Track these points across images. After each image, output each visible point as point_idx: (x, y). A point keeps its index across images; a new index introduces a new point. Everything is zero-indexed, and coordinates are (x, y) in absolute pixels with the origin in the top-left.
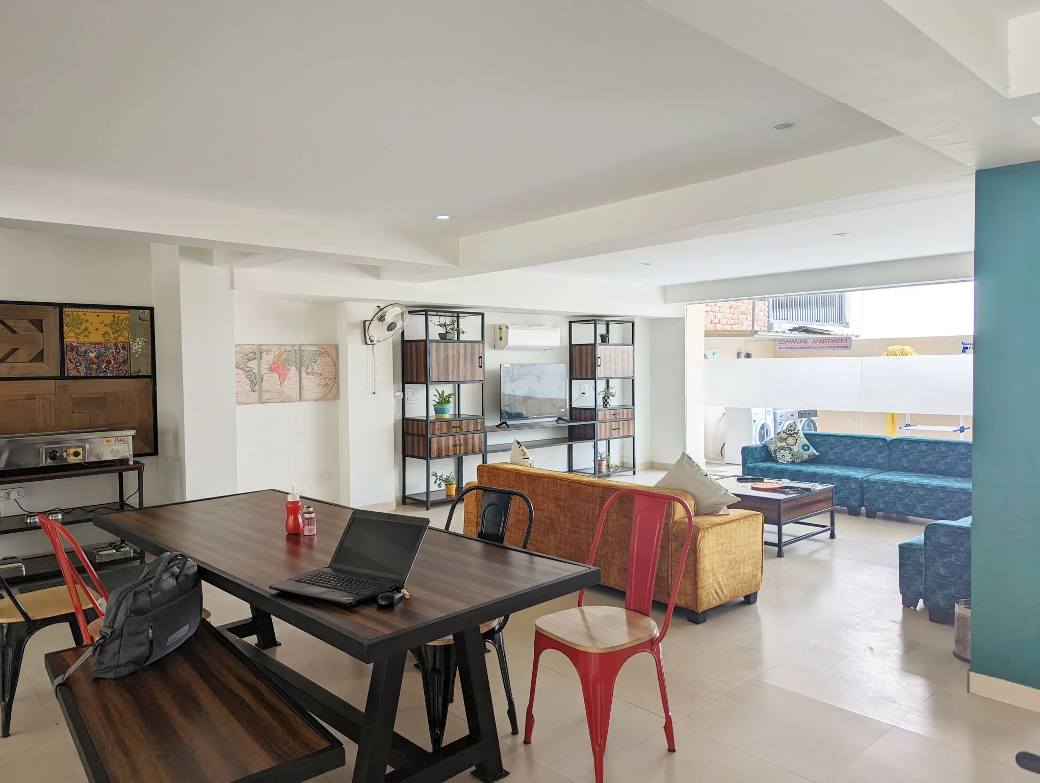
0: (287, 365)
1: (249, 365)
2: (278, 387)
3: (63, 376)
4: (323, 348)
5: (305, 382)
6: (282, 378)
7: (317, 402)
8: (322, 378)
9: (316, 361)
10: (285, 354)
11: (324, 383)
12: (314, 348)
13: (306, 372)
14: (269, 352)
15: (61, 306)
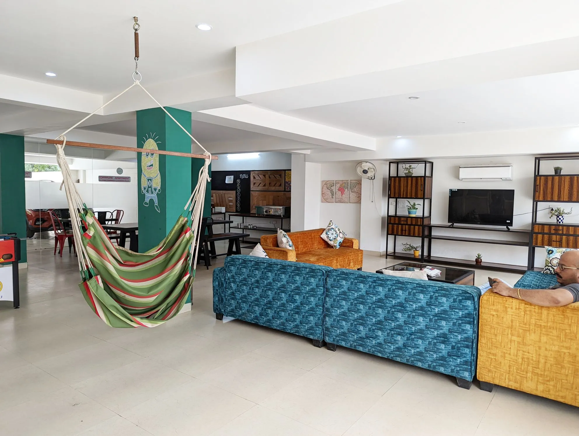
0: (344, 188)
1: (332, 188)
2: (341, 197)
3: (285, 191)
4: (358, 181)
5: (351, 196)
6: (342, 193)
7: (355, 204)
8: (357, 194)
9: (355, 187)
10: (344, 184)
11: (358, 196)
12: (355, 182)
13: (351, 191)
14: (338, 183)
15: (285, 170)
